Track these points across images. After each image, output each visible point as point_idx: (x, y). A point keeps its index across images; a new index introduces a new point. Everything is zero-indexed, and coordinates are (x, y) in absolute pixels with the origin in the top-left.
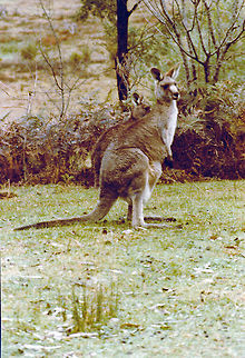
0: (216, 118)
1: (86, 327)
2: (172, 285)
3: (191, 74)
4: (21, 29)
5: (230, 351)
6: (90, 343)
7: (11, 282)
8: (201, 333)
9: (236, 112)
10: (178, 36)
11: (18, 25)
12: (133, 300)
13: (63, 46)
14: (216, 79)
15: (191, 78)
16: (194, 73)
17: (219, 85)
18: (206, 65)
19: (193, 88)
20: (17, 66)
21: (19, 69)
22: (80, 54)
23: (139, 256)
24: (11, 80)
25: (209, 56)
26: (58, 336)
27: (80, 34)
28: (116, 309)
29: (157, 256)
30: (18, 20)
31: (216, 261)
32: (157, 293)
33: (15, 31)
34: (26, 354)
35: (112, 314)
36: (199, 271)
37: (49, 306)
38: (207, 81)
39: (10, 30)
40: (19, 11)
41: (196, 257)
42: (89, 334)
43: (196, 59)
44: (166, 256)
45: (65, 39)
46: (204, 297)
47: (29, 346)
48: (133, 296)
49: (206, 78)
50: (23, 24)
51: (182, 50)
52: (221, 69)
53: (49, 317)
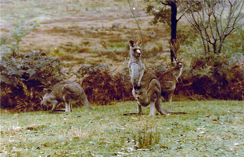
0: (219, 71)
1: (144, 146)
2: (185, 133)
3: (207, 49)
4: (127, 35)
5: (207, 155)
6: (146, 153)
7: (113, 130)
8: (195, 149)
9: (229, 68)
10: (200, 30)
11: (126, 33)
12: (166, 138)
13: (149, 43)
14: (219, 52)
15: (207, 51)
16: (209, 48)
17: (221, 54)
18: (214, 45)
19: (207, 55)
20: (124, 53)
21: (125, 55)
22: (157, 47)
23: (171, 122)
24: (121, 61)
25: (216, 40)
26: (132, 149)
27: (158, 37)
28: (158, 141)
29: (180, 123)
30: (126, 31)
31: (208, 125)
32: (178, 136)
33: (124, 36)
34: (118, 155)
35: (156, 142)
36: (199, 129)
37: (128, 139)
38: (215, 53)
39: (121, 36)
40: (127, 26)
41: (198, 123)
42: (146, 150)
43: (210, 41)
44: (184, 123)
45: (149, 40)
46: (199, 138)
47: (119, 153)
48: (167, 137)
49: (214, 51)
50: (128, 33)
51: (202, 38)
52: (222, 47)
53: (129, 143)
